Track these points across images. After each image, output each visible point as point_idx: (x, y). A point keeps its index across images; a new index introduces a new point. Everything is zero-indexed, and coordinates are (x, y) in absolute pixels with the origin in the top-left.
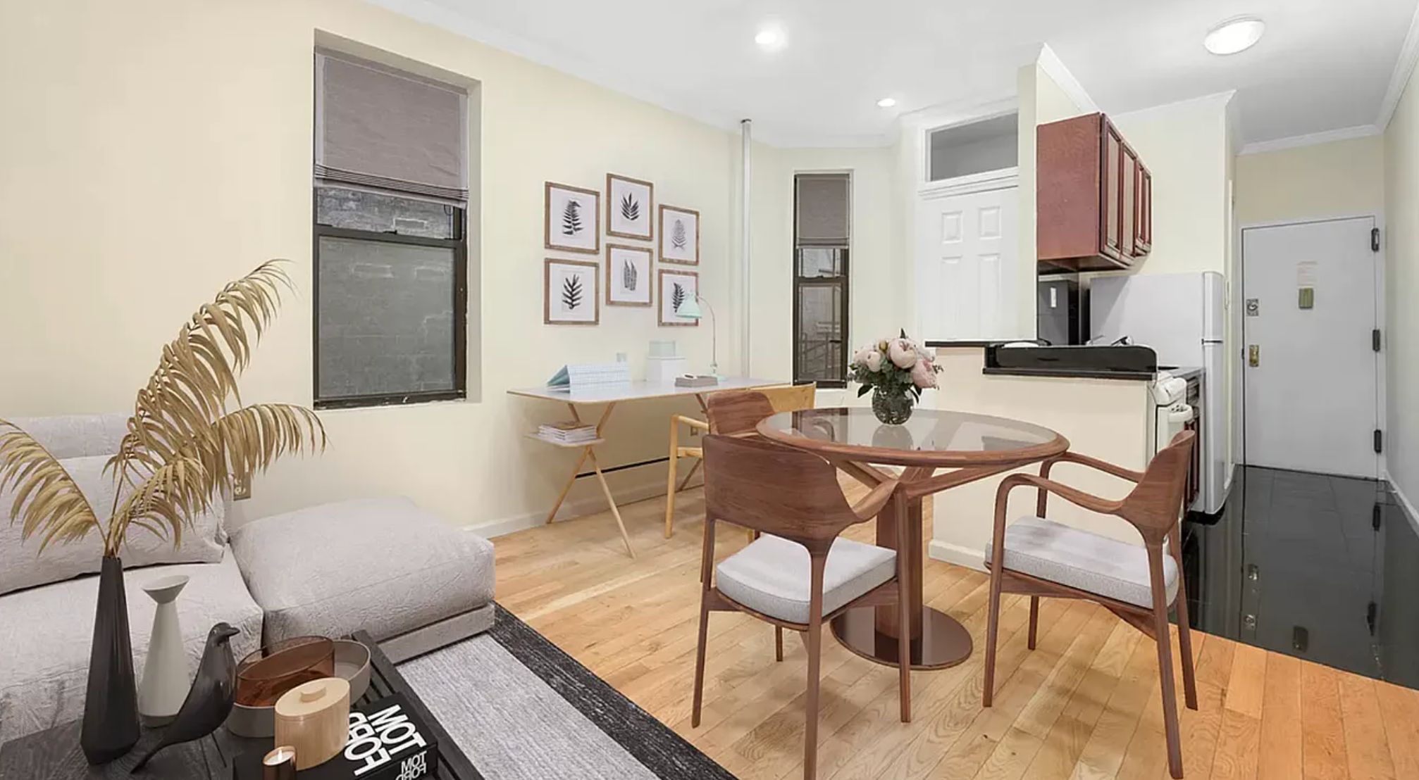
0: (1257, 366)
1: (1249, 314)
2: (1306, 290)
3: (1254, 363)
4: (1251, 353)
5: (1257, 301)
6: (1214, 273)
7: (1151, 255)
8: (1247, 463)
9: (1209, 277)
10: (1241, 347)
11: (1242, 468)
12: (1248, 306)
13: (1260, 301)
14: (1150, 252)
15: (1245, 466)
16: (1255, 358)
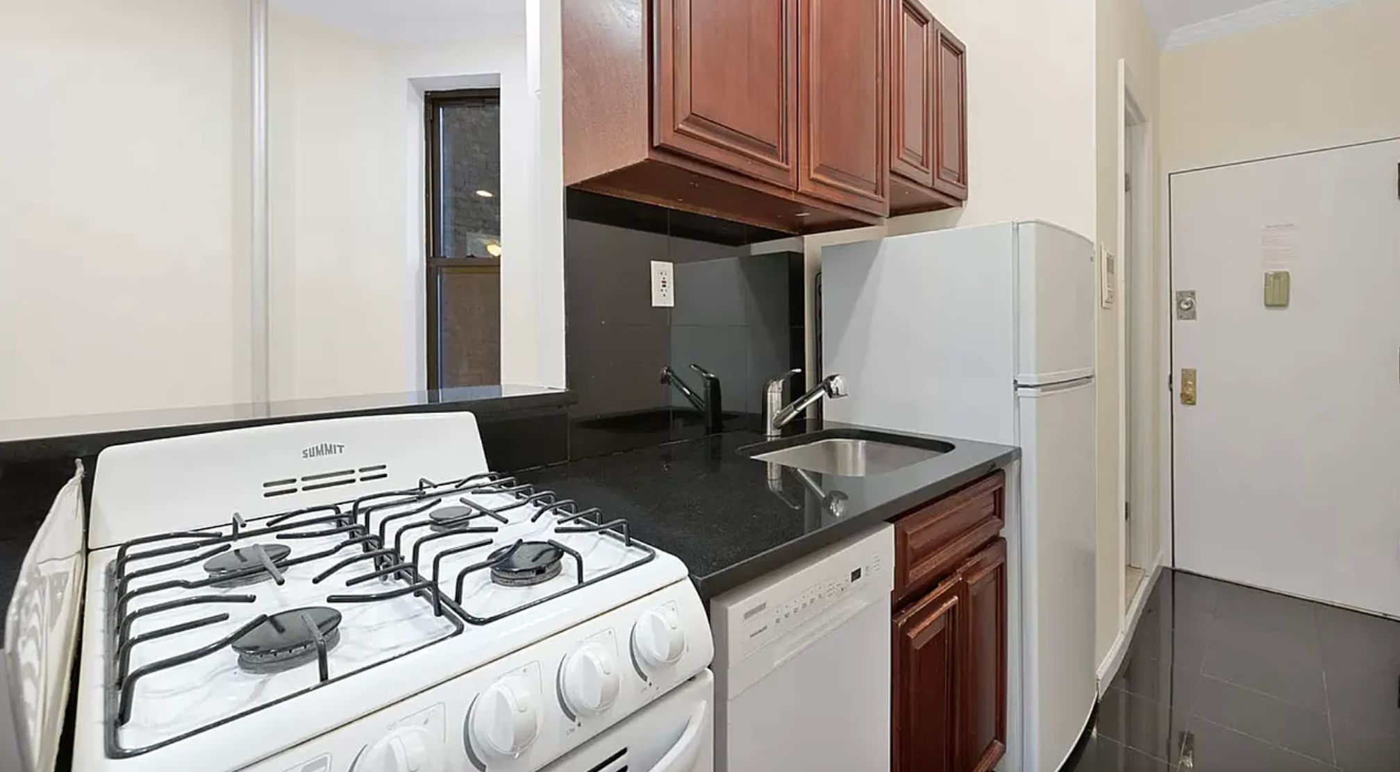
0: (1194, 404)
1: (1180, 317)
2: (1277, 276)
3: (1188, 399)
4: (1184, 385)
5: (1193, 293)
6: (1036, 222)
7: (969, 205)
8: (1177, 566)
9: (1028, 232)
10: (1169, 373)
11: (1170, 573)
12: (1179, 304)
13: (1197, 296)
14: (966, 199)
15: (1174, 571)
16: (1189, 391)
